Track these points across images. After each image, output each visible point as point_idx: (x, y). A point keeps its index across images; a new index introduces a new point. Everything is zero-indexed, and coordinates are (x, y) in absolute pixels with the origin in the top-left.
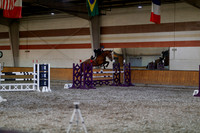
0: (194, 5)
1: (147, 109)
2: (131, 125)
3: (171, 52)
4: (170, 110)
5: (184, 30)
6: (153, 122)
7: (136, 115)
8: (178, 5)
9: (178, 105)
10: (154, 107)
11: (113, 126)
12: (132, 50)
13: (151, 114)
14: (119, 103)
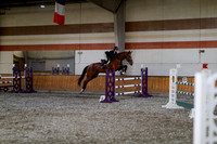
0: (101, 5)
1: (50, 117)
2: (32, 135)
3: (77, 56)
4: (75, 118)
5: (90, 32)
6: (56, 132)
7: (38, 124)
8: (84, 5)
9: (83, 112)
10: (57, 115)
11: (12, 137)
12: (34, 54)
13: (55, 123)
14: (19, 111)
